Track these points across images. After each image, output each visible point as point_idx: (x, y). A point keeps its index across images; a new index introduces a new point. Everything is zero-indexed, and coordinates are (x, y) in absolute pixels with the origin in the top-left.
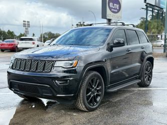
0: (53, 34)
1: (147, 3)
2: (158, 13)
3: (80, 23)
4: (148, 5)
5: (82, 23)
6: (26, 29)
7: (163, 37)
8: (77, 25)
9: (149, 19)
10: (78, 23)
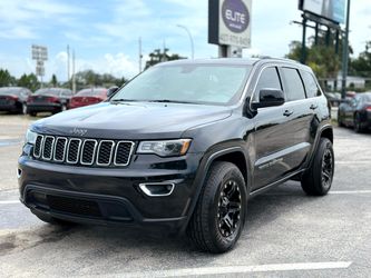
0: (97, 76)
1: (306, 11)
2: (328, 32)
3: (158, 51)
4: (307, 15)
5: (162, 52)
6: (39, 63)
7: (339, 85)
8: (152, 55)
9: (309, 44)
10: (152, 52)
